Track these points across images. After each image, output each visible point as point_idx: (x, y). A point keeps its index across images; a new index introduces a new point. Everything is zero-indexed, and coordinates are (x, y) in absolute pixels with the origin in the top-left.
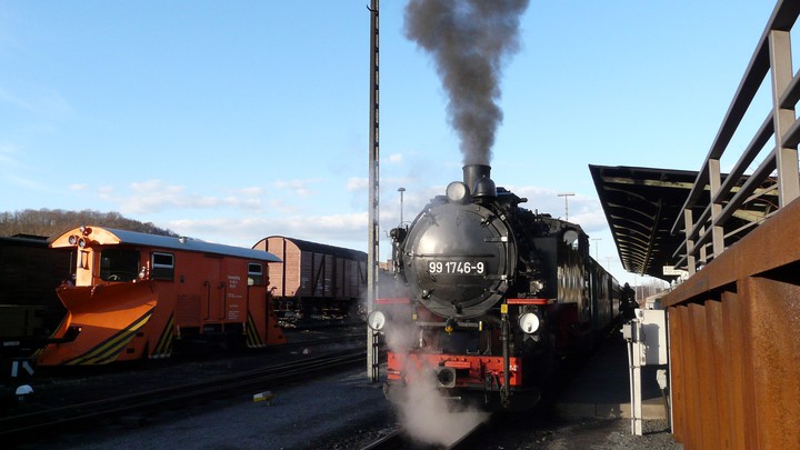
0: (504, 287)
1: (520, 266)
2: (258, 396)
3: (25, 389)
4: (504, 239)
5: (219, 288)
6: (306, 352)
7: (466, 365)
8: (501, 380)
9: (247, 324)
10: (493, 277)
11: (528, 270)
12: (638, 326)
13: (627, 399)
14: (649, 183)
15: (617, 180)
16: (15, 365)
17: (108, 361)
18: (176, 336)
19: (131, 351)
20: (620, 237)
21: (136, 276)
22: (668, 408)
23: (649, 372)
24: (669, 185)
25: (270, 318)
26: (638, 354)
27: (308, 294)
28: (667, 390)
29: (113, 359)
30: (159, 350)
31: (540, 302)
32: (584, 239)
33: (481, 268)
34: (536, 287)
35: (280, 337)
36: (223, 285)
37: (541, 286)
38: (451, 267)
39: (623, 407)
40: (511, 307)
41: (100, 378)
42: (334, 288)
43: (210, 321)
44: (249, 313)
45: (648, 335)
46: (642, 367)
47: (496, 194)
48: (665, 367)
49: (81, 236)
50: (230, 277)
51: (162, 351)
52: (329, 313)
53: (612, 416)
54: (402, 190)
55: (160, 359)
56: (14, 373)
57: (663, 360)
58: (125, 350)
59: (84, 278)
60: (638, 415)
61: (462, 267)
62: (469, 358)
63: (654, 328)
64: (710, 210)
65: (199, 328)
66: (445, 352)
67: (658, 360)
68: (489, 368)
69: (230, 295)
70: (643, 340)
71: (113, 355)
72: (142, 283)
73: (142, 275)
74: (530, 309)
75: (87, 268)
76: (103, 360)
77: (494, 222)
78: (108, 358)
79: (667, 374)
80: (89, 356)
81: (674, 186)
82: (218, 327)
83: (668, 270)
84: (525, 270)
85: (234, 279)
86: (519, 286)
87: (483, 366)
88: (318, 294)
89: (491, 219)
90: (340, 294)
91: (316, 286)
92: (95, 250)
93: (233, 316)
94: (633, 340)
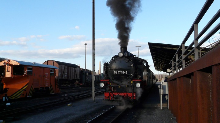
0: (132, 77)
1: (136, 72)
2: (69, 104)
3: (8, 104)
4: (132, 66)
5: (43, 77)
6: (66, 95)
7: (124, 95)
8: (131, 98)
9: (50, 87)
10: (129, 75)
11: (137, 73)
12: (162, 86)
13: (159, 102)
14: (164, 48)
15: (156, 47)
16: (4, 98)
17: (18, 98)
18: (33, 91)
19: (23, 95)
20: (155, 61)
21: (23, 74)
22: (168, 104)
23: (164, 96)
24: (169, 48)
25: (56, 85)
26: (161, 92)
27: (61, 78)
28: (168, 100)
29: (19, 97)
30: (29, 95)
31: (140, 80)
32: (147, 63)
33: (126, 72)
34: (139, 77)
35: (59, 91)
36: (44, 76)
37: (140, 77)
38: (119, 72)
39: (158, 104)
40: (133, 82)
41: (17, 102)
42: (68, 76)
43: (41, 86)
44: (51, 84)
45: (164, 88)
46: (162, 95)
47: (130, 55)
48: (167, 95)
49: (7, 63)
50: (46, 74)
51: (30, 95)
52: (65, 84)
53: (156, 106)
54: (86, 44)
55: (30, 97)
56: (4, 100)
57: (167, 93)
58: (22, 95)
59: (8, 75)
60: (161, 105)
61: (122, 72)
62: (124, 93)
63: (165, 86)
64: (182, 56)
65: (38, 88)
66: (118, 92)
67: (166, 93)
68: (129, 95)
69: (46, 79)
70: (163, 89)
71: (19, 96)
72: (25, 76)
73: (25, 73)
74: (138, 82)
75: (9, 72)
76: (17, 97)
77: (129, 62)
78: (18, 97)
79: (168, 96)
80: (12, 96)
81: (171, 49)
82: (43, 88)
83: (169, 70)
84: (136, 73)
85: (47, 74)
86: (135, 77)
87: (127, 95)
88: (63, 78)
89: (129, 61)
90: (69, 78)
91: (63, 75)
92: (11, 67)
93: (47, 85)
94: (160, 89)
